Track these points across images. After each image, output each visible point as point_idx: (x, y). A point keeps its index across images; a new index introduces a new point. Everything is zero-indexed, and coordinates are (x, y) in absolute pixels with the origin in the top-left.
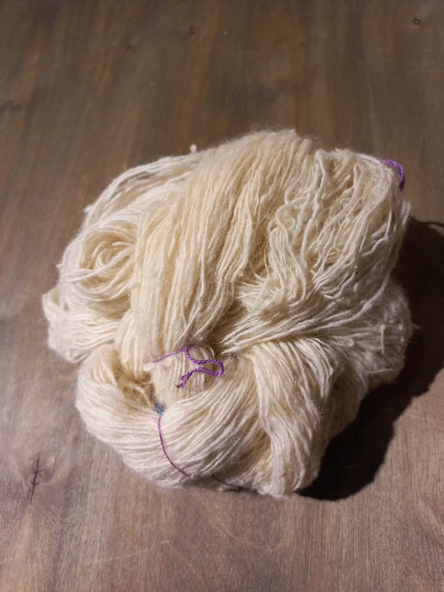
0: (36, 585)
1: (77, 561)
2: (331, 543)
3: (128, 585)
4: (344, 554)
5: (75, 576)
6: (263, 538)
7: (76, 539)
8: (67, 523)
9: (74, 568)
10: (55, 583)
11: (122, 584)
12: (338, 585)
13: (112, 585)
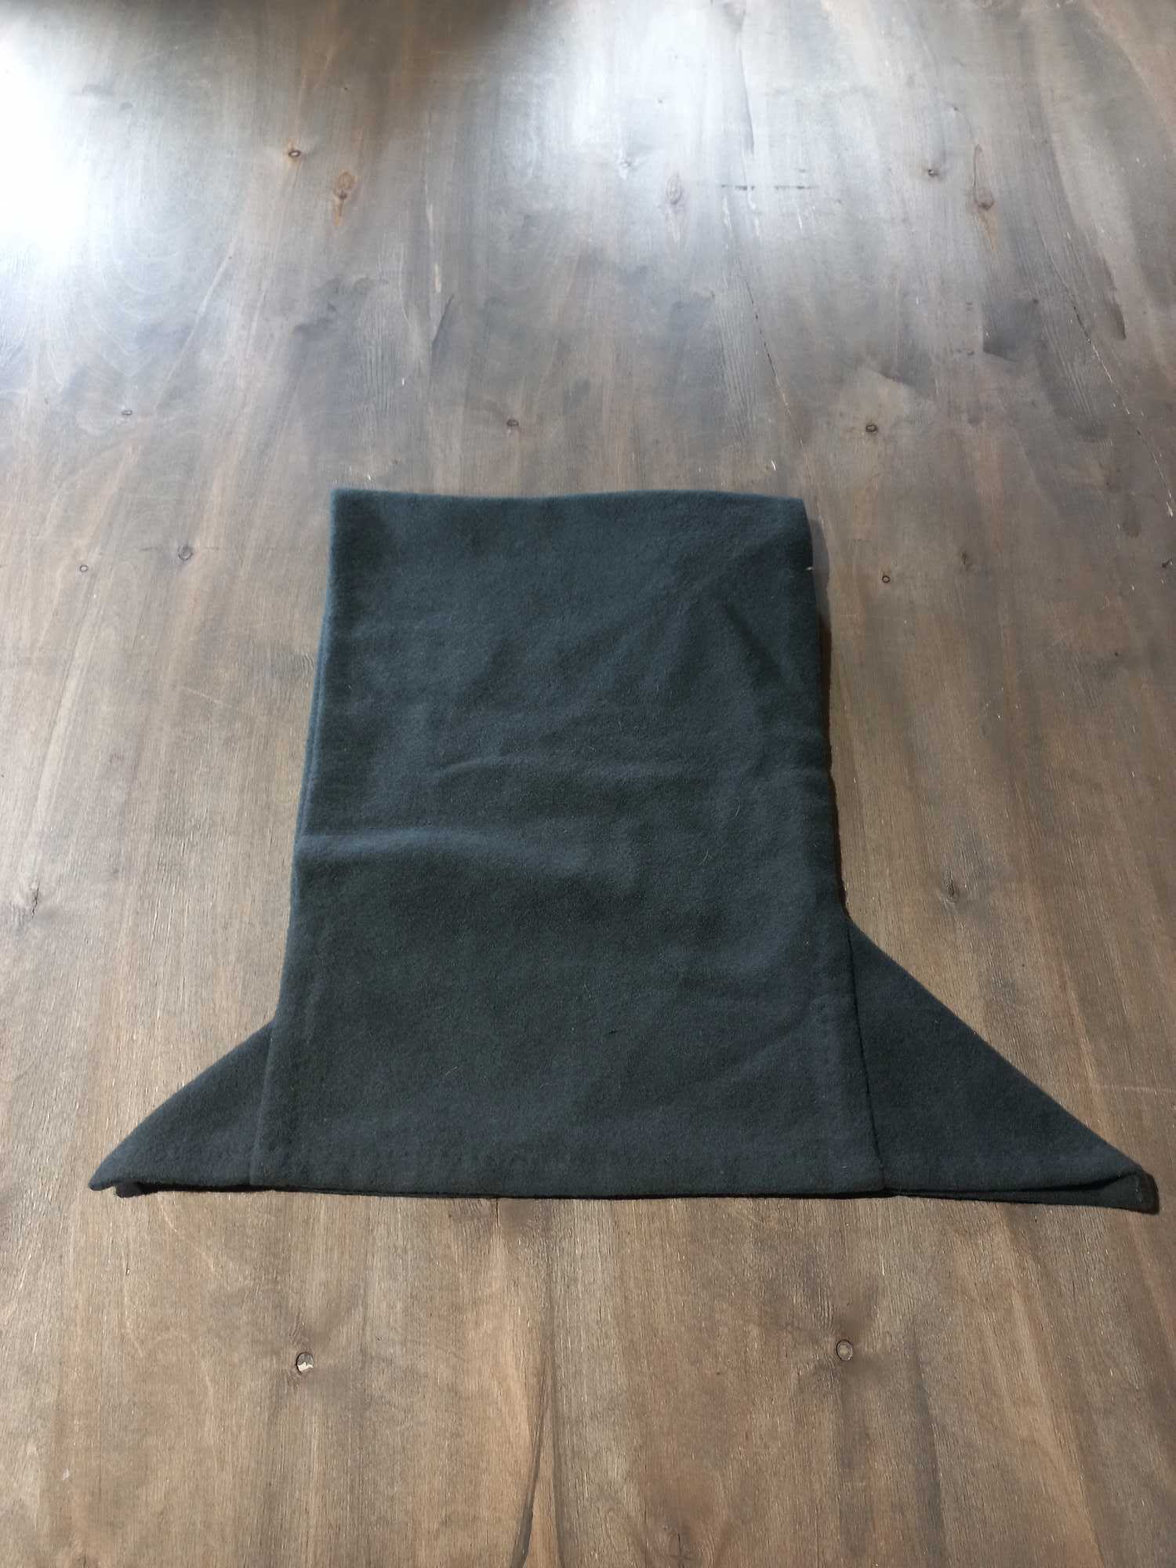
0: (528, 1316)
1: (576, 1280)
2: (866, 1213)
3: (645, 1295)
4: (880, 1224)
5: (577, 1296)
6: (792, 1220)
7: (569, 1254)
8: (552, 1237)
9: (573, 1288)
10: (552, 1307)
11: (638, 1296)
12: (878, 1255)
13: (626, 1298)
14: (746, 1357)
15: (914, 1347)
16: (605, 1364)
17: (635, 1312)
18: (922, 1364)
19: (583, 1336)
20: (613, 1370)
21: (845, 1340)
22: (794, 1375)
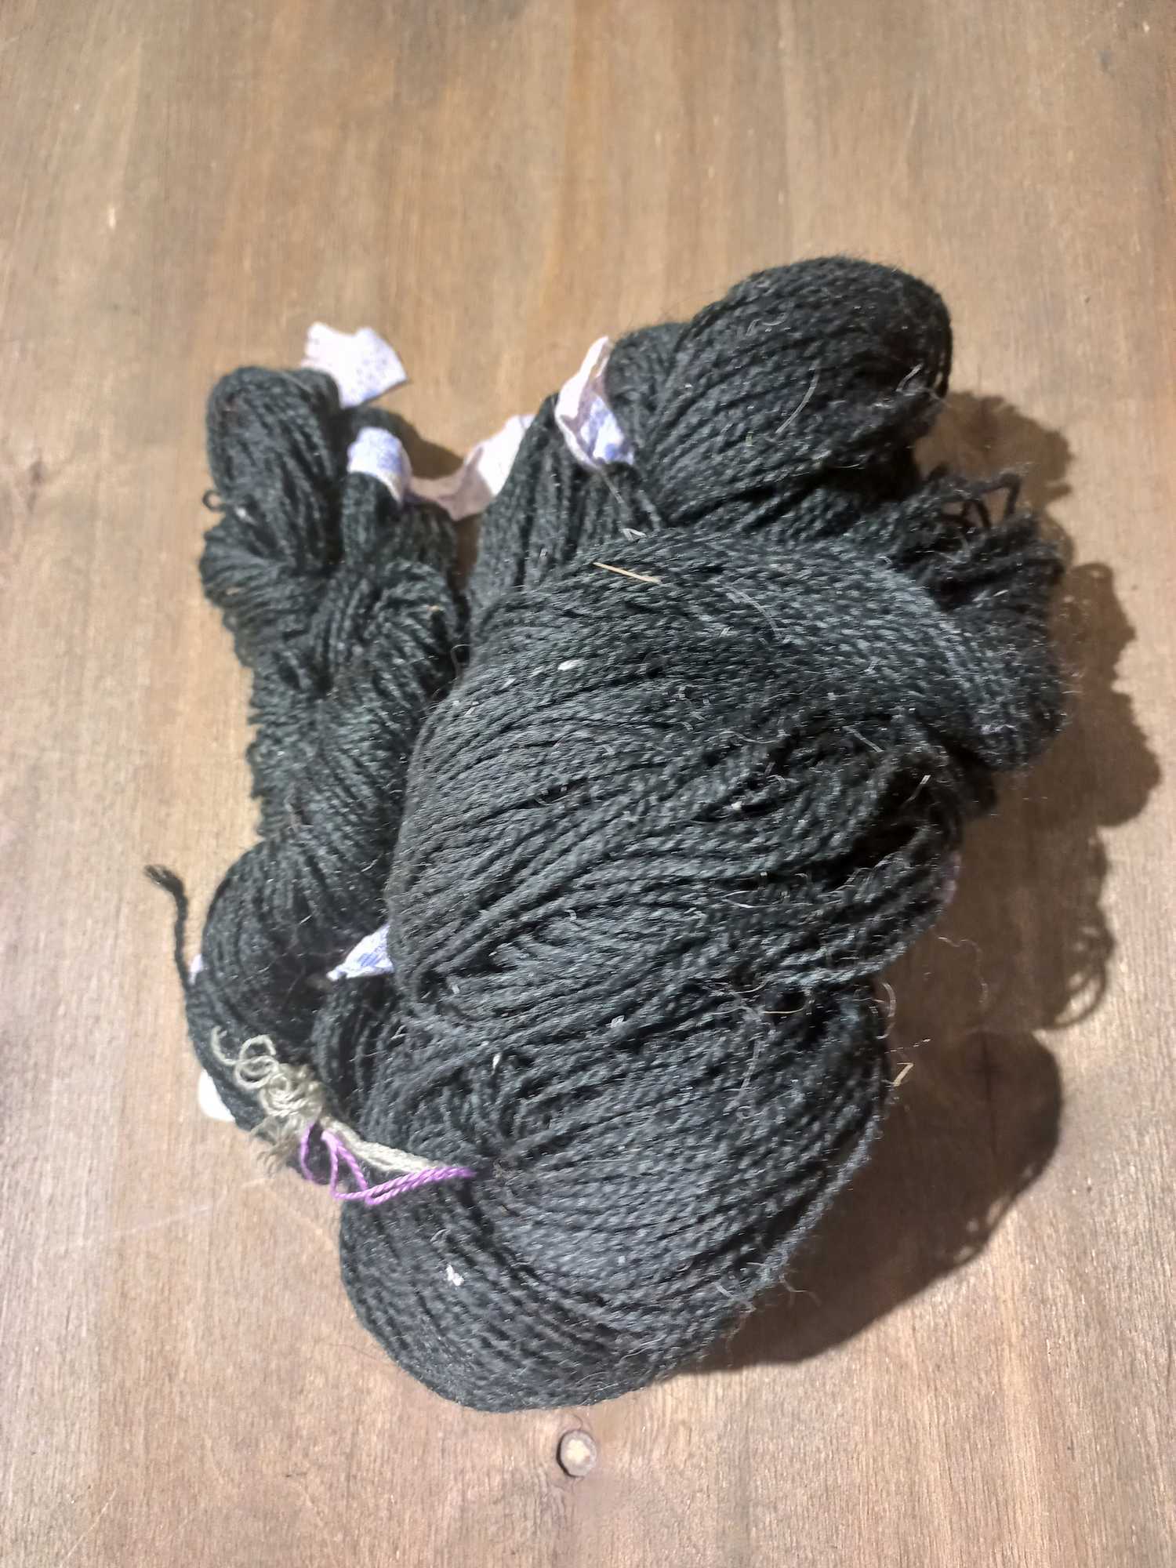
14: (354, 1445)
15: (743, 1464)
16: (60, 1429)
17: (135, 1324)
18: (756, 1505)
19: (27, 1368)
20: (73, 1447)
21: (580, 1430)
22: (454, 1497)
